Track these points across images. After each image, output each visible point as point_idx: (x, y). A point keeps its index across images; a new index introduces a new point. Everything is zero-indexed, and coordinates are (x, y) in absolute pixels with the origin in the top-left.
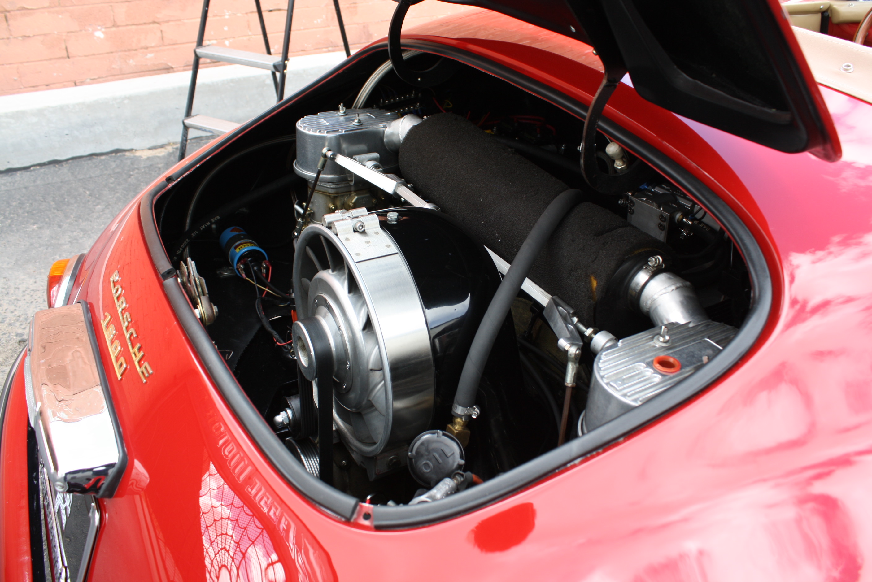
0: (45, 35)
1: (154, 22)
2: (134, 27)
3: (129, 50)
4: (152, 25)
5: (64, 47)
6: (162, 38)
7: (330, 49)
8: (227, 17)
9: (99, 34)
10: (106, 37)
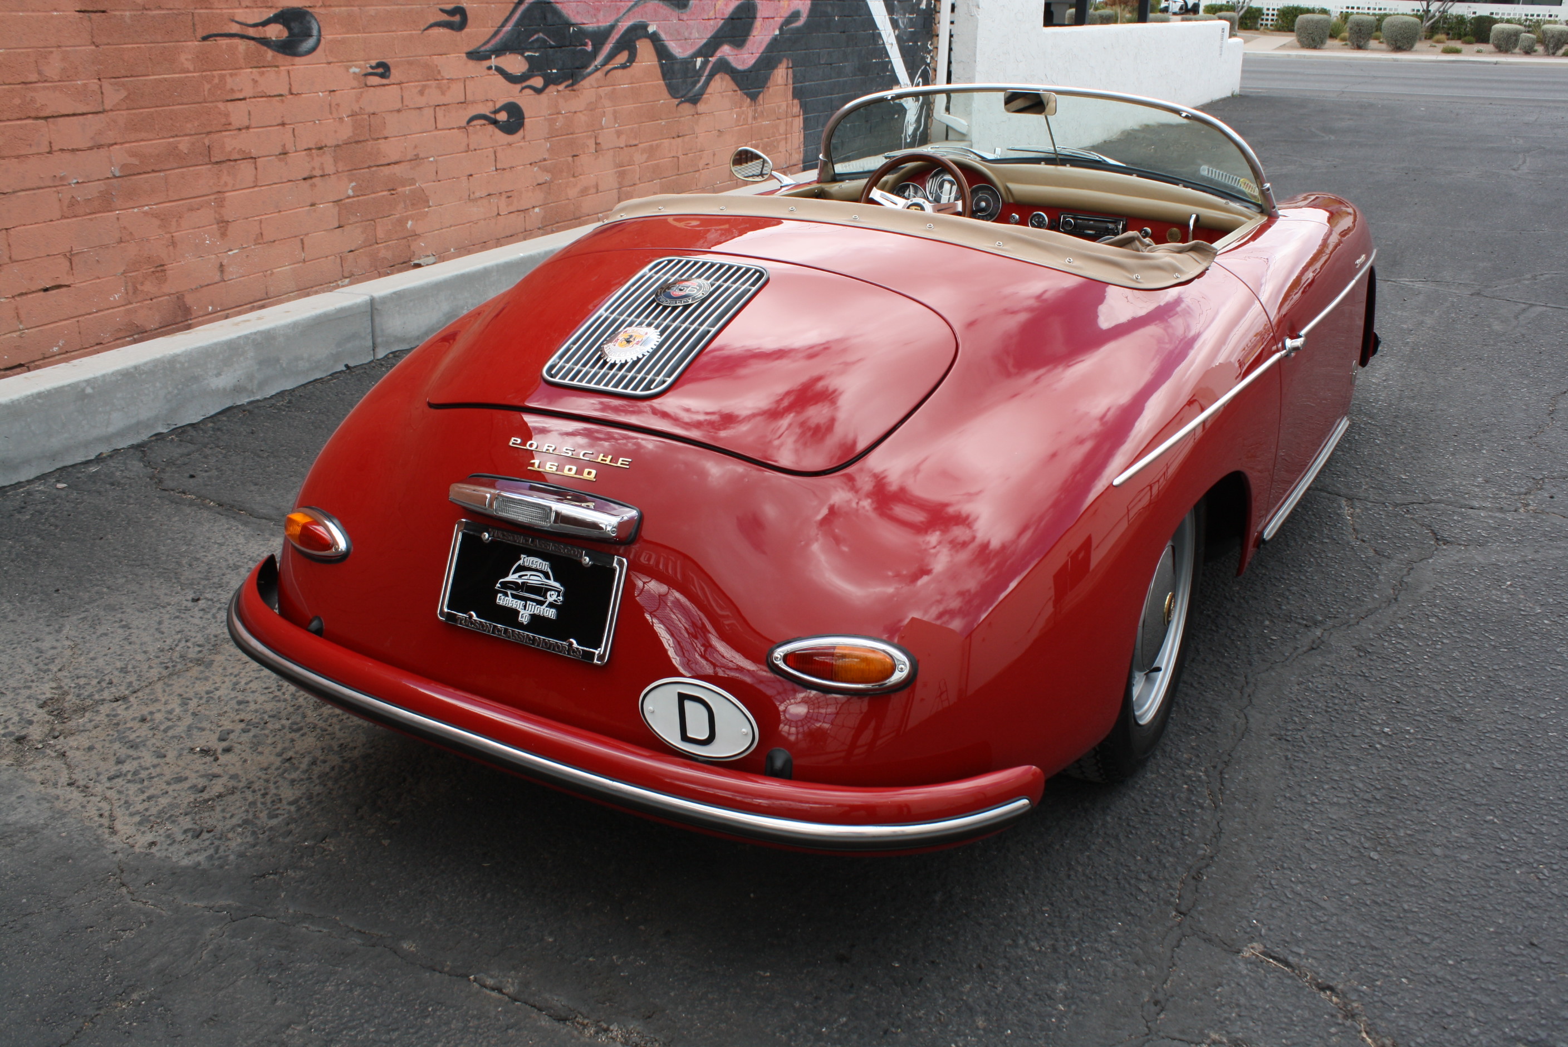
7: (136, 336)
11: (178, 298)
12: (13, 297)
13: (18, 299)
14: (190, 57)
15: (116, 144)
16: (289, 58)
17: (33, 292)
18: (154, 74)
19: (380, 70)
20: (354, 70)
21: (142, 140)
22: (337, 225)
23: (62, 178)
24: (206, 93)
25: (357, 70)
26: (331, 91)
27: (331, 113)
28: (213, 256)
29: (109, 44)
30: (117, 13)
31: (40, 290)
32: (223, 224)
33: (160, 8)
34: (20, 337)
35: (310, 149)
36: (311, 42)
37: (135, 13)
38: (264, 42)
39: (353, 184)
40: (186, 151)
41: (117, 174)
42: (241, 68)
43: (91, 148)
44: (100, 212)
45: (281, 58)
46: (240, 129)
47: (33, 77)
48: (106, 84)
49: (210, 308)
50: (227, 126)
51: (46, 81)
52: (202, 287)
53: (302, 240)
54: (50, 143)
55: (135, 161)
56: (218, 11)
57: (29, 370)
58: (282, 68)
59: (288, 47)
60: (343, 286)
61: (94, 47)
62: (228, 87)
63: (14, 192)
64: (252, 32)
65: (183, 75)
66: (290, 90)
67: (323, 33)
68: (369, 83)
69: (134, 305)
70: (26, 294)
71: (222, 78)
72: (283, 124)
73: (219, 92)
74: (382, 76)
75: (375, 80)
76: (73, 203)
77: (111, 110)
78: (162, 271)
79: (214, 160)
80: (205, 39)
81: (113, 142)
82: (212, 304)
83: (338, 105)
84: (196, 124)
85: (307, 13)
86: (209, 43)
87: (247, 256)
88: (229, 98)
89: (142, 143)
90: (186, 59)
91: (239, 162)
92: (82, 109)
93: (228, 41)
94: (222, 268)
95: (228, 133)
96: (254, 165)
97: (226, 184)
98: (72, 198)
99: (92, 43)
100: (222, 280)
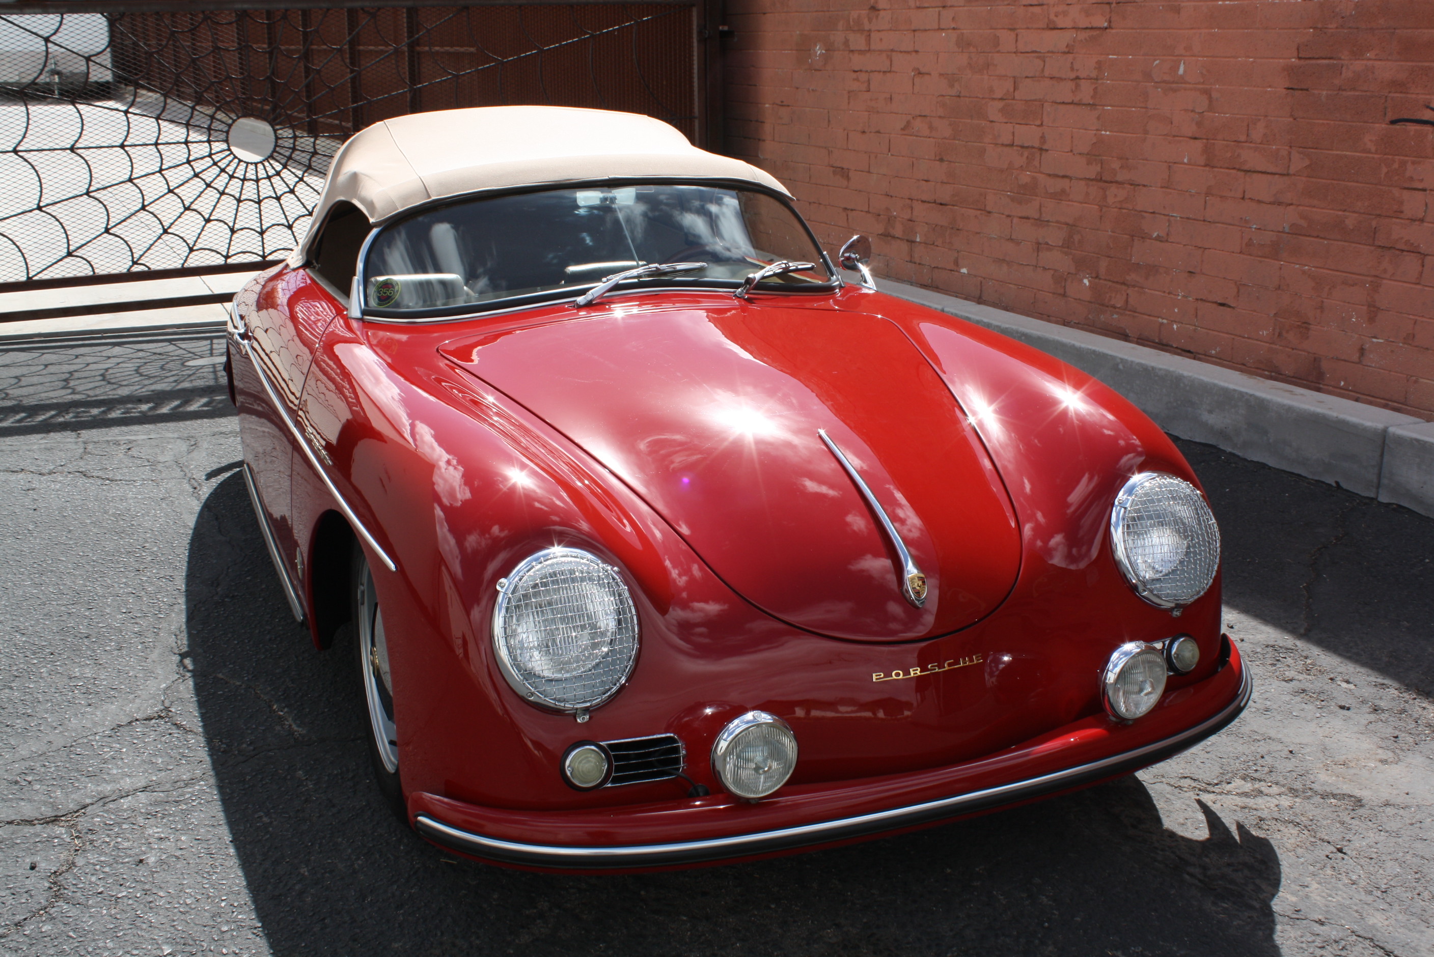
0: (1056, 271)
1: (1123, 284)
2: (1110, 283)
3: (1103, 305)
4: (1124, 287)
5: (1064, 285)
6: (1127, 301)
8: (1180, 298)
9: (1086, 281)
10: (1090, 286)
11: (1315, 359)
12: (1197, 300)
13: (1199, 302)
14: (1374, 139)
15: (1291, 204)
17: (1209, 302)
18: (1337, 150)
21: (1314, 207)
23: (1246, 221)
24: (1382, 176)
28: (1356, 336)
29: (1303, 118)
30: (1316, 92)
31: (1216, 303)
32: (1373, 312)
33: (1354, 89)
34: (1195, 330)
37: (1329, 92)
40: (1351, 228)
41: (1287, 230)
42: (1427, 157)
43: (1270, 203)
44: (1268, 257)
46: (1412, 220)
47: (1243, 138)
48: (1295, 155)
49: (1342, 383)
50: (1398, 213)
51: (1251, 142)
52: (1338, 359)
54: (1244, 192)
55: (1304, 223)
56: (1414, 96)
57: (1194, 359)
61: (1291, 119)
62: (1408, 174)
63: (1214, 222)
65: (1364, 155)
69: (1277, 347)
70: (1204, 301)
71: (1403, 164)
73: (1396, 178)
76: (1250, 244)
77: (1294, 175)
78: (1306, 328)
79: (1377, 243)
80: (1393, 122)
81: (1290, 202)
82: (1345, 381)
84: (1367, 204)
86: (1397, 127)
87: (1392, 351)
88: (1407, 185)
89: (1314, 209)
90: (1371, 141)
91: (1405, 253)
92: (1272, 169)
93: (1418, 127)
94: (1362, 351)
95: (1398, 220)
96: (1420, 261)
97: (1385, 271)
98: (1250, 239)
99: (1291, 116)
100: (1360, 362)
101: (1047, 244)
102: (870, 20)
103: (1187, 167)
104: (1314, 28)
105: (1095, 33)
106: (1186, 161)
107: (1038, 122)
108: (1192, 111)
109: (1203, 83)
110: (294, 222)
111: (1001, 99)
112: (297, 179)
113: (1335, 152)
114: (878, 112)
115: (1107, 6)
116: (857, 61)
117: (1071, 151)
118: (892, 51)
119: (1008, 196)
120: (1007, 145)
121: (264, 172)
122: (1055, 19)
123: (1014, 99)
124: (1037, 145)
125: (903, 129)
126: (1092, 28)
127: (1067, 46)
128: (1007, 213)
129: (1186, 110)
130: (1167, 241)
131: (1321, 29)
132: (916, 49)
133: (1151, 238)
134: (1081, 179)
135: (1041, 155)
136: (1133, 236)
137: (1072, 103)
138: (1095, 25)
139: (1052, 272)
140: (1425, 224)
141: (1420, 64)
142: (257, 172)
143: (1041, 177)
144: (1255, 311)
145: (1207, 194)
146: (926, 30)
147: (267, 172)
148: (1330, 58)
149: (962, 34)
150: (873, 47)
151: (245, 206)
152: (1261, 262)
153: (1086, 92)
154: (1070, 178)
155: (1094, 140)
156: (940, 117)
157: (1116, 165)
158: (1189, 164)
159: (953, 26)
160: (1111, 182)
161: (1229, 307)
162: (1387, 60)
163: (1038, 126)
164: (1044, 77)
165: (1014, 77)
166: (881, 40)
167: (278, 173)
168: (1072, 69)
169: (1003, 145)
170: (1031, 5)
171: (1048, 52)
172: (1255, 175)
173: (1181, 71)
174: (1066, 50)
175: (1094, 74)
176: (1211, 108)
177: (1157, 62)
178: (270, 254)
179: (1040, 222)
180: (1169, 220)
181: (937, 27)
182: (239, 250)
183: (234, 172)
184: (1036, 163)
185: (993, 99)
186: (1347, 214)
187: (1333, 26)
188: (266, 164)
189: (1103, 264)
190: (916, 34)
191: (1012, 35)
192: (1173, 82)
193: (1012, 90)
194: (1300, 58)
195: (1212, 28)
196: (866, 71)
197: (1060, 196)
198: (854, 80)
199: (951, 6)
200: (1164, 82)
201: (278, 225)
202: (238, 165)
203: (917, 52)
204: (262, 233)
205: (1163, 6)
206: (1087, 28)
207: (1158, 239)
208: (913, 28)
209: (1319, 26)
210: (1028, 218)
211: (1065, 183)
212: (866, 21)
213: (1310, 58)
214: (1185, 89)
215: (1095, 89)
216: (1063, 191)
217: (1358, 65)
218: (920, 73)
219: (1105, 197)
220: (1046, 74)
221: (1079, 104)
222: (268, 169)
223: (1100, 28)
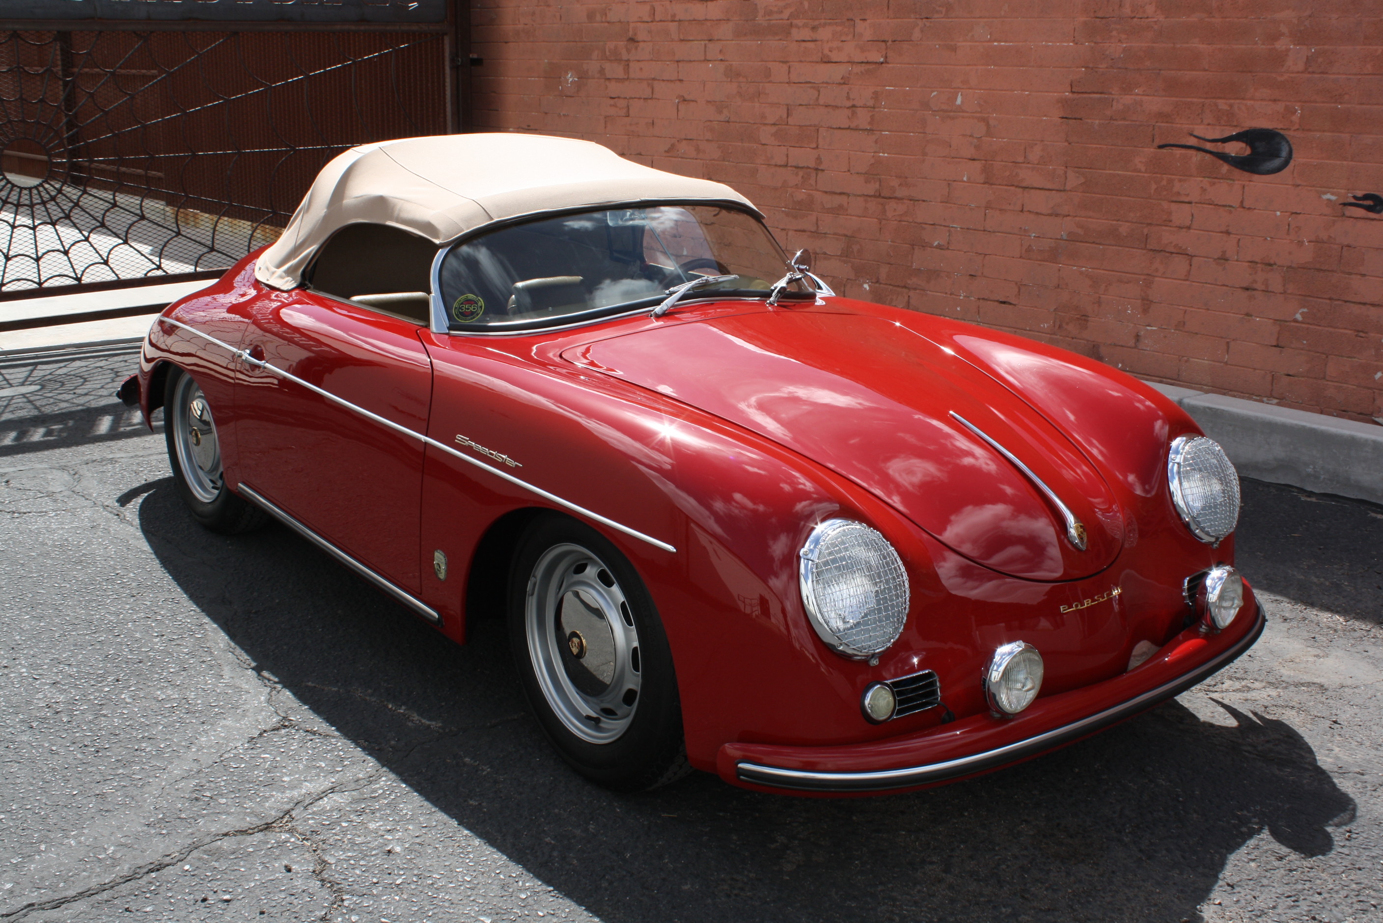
0: (834, 277)
1: (905, 287)
2: (891, 287)
4: (905, 290)
5: (843, 289)
6: (908, 302)
8: (961, 298)
9: (866, 286)
10: (870, 290)
11: (1094, 346)
12: (979, 299)
13: (981, 301)
14: (1144, 160)
15: (1069, 216)
16: (1247, 174)
17: (991, 300)
18: (1110, 169)
19: (1369, 203)
20: (1328, 196)
21: (1090, 217)
22: (1274, 343)
23: (1025, 231)
24: (1152, 191)
25: (1333, 198)
26: (1293, 213)
27: (1288, 233)
28: (1132, 325)
29: (1078, 143)
30: (1089, 121)
31: (998, 301)
32: (1147, 304)
33: (1124, 119)
35: (1256, 263)
36: (1277, 162)
37: (1101, 121)
38: (1223, 157)
39: (1305, 310)
40: (1125, 234)
41: (1065, 237)
42: (1191, 176)
43: (1048, 215)
44: (1047, 261)
45: (1237, 173)
46: (1180, 228)
47: (1021, 160)
48: (1071, 174)
49: (1120, 365)
50: (1167, 222)
51: (1028, 163)
52: (1115, 345)
53: (1228, 343)
54: (1023, 205)
55: (1080, 231)
56: (1179, 126)
58: (1236, 182)
59: (1248, 165)
60: (1268, 403)
61: (1066, 144)
62: (1175, 190)
63: (994, 232)
64: (1209, 146)
65: (1135, 174)
66: (1242, 202)
67: (1294, 156)
68: (1347, 213)
69: (1058, 337)
70: (986, 300)
71: (1170, 181)
72: (1228, 233)
73: (1165, 193)
74: (1369, 209)
75: (1361, 212)
76: (1029, 250)
77: (1070, 191)
78: (1085, 320)
79: (1149, 247)
80: (1160, 147)
81: (1067, 214)
82: (1122, 362)
83: (1299, 228)
84: (1138, 214)
85: (1278, 134)
86: (1164, 151)
87: (1165, 337)
88: (1174, 199)
89: (1090, 220)
90: (1140, 162)
91: (1174, 255)
92: (1049, 186)
93: (1183, 151)
94: (1137, 337)
95: (1167, 228)
96: (1188, 262)
97: (1157, 270)
98: (1030, 246)
99: (1066, 141)
100: (1136, 347)
101: (825, 253)
102: (629, 51)
103: (967, 184)
104: (1086, 68)
105: (871, 67)
106: (965, 179)
107: (814, 145)
108: (970, 136)
109: (981, 112)
110: (70, 248)
111: (774, 124)
112: (71, 204)
113: (1108, 172)
114: (639, 136)
115: (883, 44)
116: (614, 88)
117: (849, 171)
118: (654, 79)
119: (783, 211)
120: (780, 166)
121: (37, 197)
122: (829, 53)
123: (787, 124)
124: (812, 164)
125: (666, 151)
126: (867, 63)
127: (842, 79)
128: (781, 227)
129: (963, 135)
130: (948, 249)
131: (1092, 69)
132: (680, 78)
133: (932, 246)
134: (859, 196)
135: (817, 174)
136: (913, 245)
137: (849, 128)
138: (870, 60)
139: (831, 279)
140: (1192, 231)
141: (1183, 99)
142: (31, 197)
143: (817, 195)
144: (1036, 307)
145: (987, 208)
146: (690, 61)
147: (41, 197)
148: (1101, 93)
149: (731, 65)
150: (632, 75)
151: (19, 232)
152: (1040, 265)
153: (863, 118)
154: (848, 195)
155: (872, 161)
156: (708, 140)
157: (895, 183)
158: (969, 181)
159: (720, 57)
160: (890, 198)
161: (1010, 304)
162: (1154, 95)
163: (813, 149)
164: (819, 105)
165: (787, 105)
166: (641, 69)
167: (53, 198)
168: (848, 98)
169: (776, 165)
170: (804, 41)
171: (823, 83)
172: (1033, 191)
173: (959, 101)
174: (842, 81)
175: (871, 103)
176: (989, 133)
177: (935, 93)
178: (46, 281)
179: (816, 234)
180: (949, 231)
181: (703, 58)
182: (14, 278)
183: (8, 197)
184: (812, 182)
185: (765, 124)
186: (1119, 222)
187: (1104, 66)
188: (41, 189)
189: (884, 271)
190: (680, 64)
191: (785, 67)
192: (951, 111)
193: (785, 116)
194: (1073, 92)
195: (989, 65)
196: (625, 98)
197: (838, 211)
198: (611, 105)
199: (718, 40)
200: (942, 110)
201: (53, 251)
202: (11, 190)
203: (681, 81)
204: (38, 259)
205: (939, 45)
206: (862, 63)
207: (939, 247)
208: (676, 58)
209: (1091, 65)
210: (804, 231)
211: (843, 200)
212: (624, 52)
213: (1082, 93)
214: (963, 117)
215: (872, 117)
216: (841, 207)
217: (1128, 99)
218: (685, 100)
219: (884, 211)
220: (821, 102)
221: (856, 129)
222: (43, 194)
223: (876, 63)
